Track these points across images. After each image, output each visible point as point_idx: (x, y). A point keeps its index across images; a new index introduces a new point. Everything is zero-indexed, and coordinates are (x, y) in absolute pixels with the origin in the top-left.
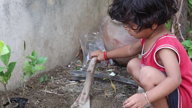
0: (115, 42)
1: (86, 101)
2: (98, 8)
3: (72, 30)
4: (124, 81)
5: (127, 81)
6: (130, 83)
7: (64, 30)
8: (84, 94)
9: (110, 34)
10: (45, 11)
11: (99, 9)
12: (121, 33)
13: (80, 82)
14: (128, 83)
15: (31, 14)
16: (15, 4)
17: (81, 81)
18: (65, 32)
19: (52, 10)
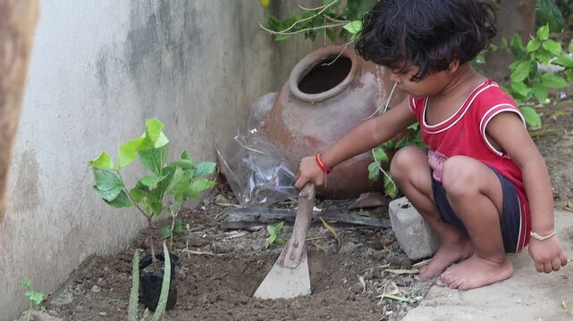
0: (307, 143)
1: (300, 260)
2: (242, 81)
3: (202, 128)
4: (348, 221)
5: (353, 219)
6: (361, 222)
7: (189, 127)
8: (296, 246)
9: (292, 127)
10: (159, 81)
11: (243, 83)
12: (320, 121)
13: (252, 232)
14: (358, 222)
15: (138, 86)
16: (113, 61)
17: (252, 228)
18: (191, 130)
19: (170, 79)
